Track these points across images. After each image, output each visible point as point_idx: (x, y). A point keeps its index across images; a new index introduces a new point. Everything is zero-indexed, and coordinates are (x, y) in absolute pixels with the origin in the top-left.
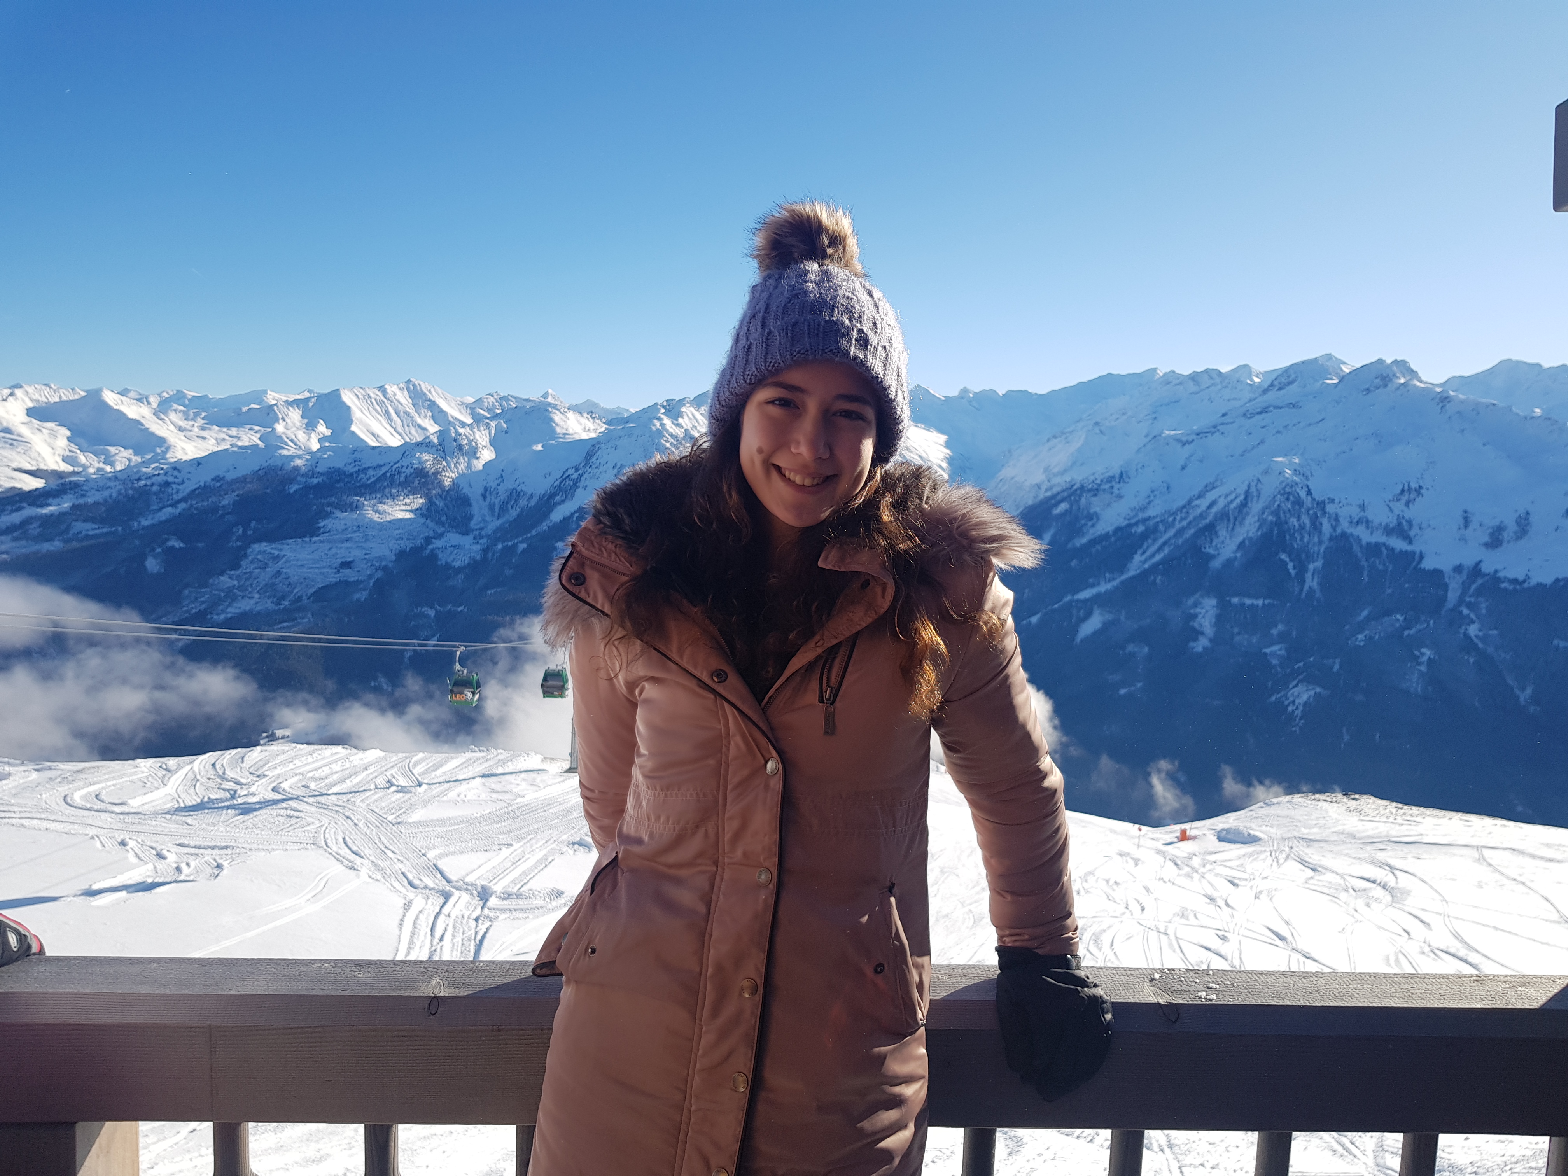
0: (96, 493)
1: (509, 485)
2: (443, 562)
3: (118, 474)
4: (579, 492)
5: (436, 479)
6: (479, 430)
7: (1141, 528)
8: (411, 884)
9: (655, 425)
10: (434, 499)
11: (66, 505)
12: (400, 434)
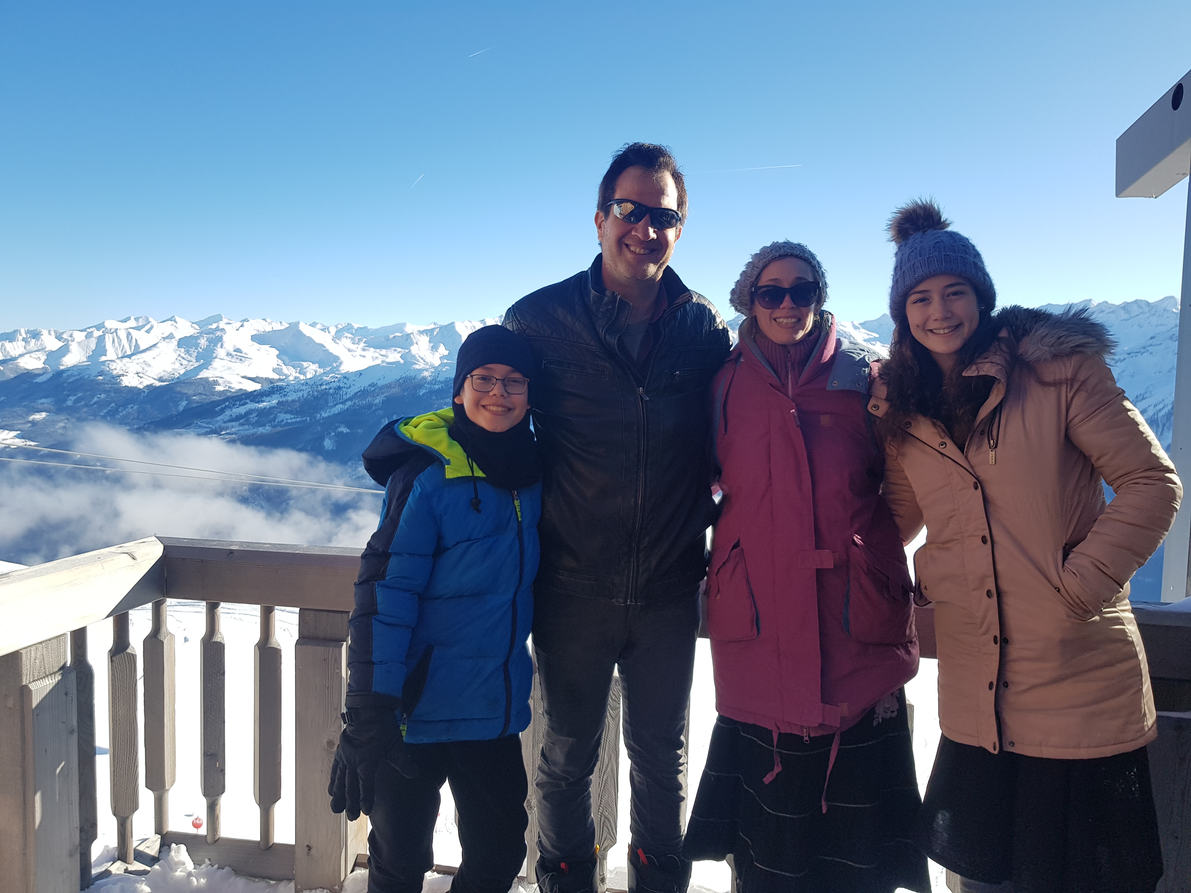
0: (294, 393)
3: (308, 381)
11: (274, 402)
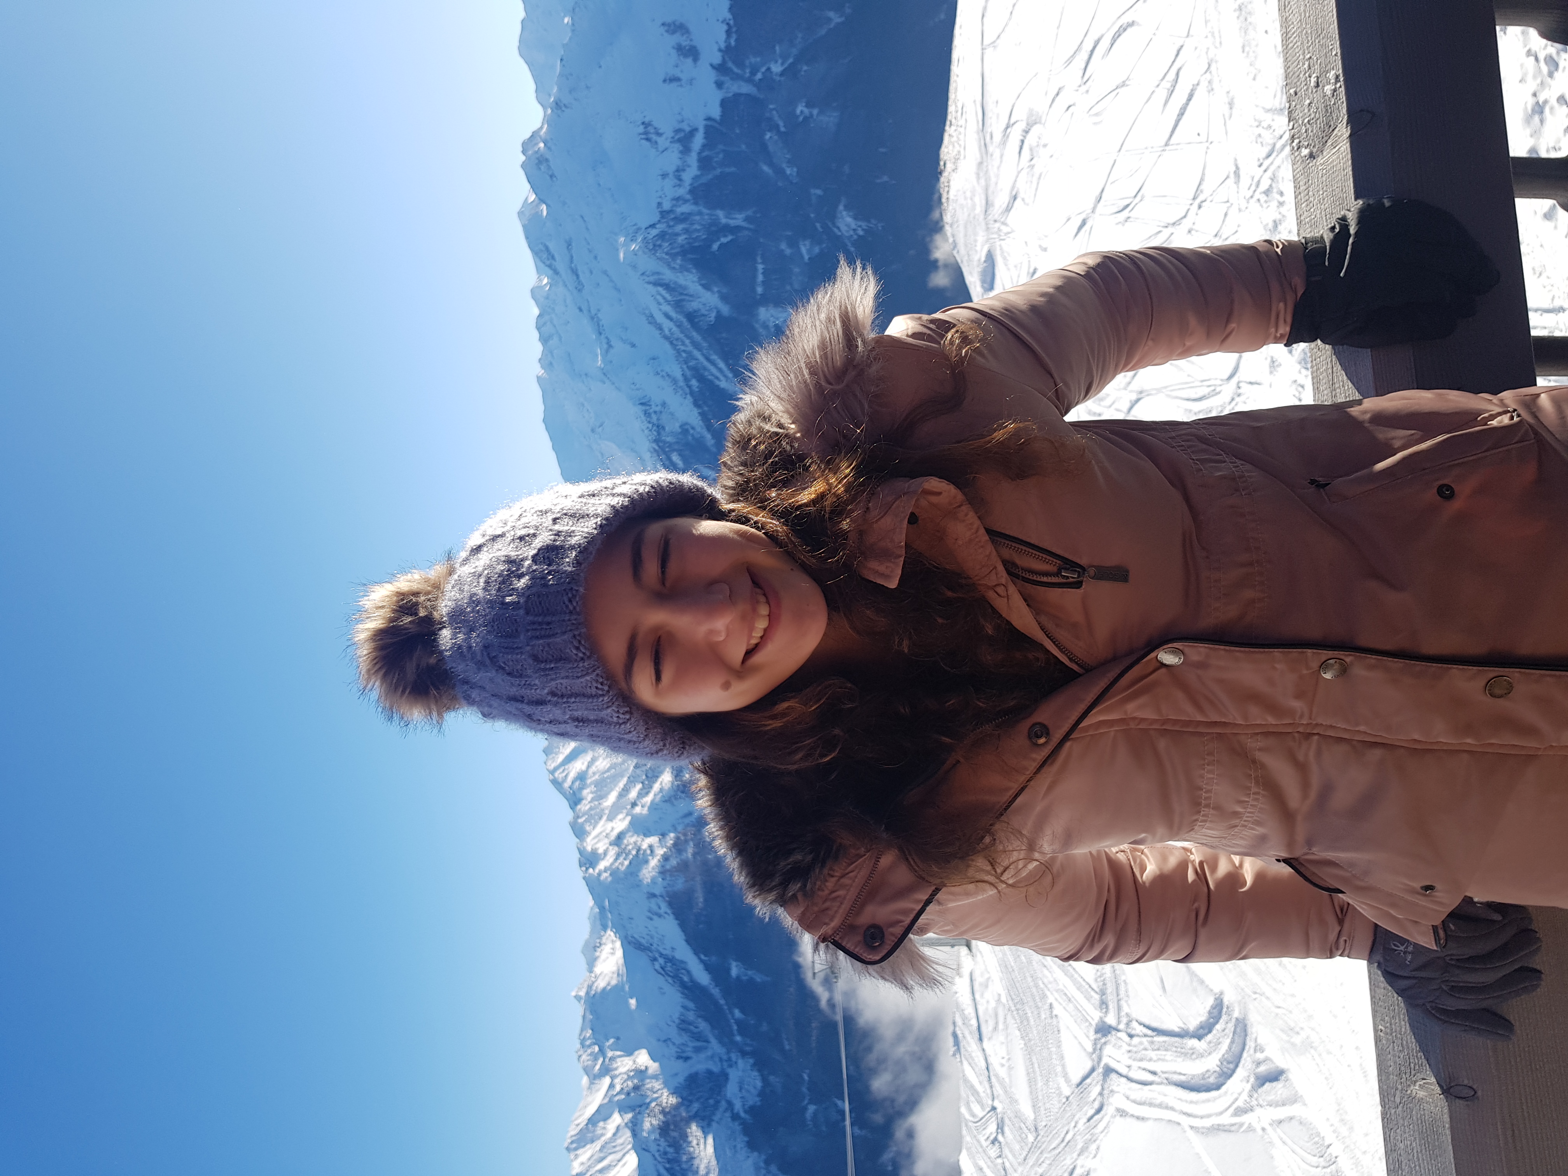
1: (673, 1033)
2: (758, 1099)
4: (678, 955)
5: (669, 1113)
6: (616, 1069)
7: (694, 383)
8: (1099, 1111)
9: (606, 878)
10: (691, 1114)
12: (624, 1155)
